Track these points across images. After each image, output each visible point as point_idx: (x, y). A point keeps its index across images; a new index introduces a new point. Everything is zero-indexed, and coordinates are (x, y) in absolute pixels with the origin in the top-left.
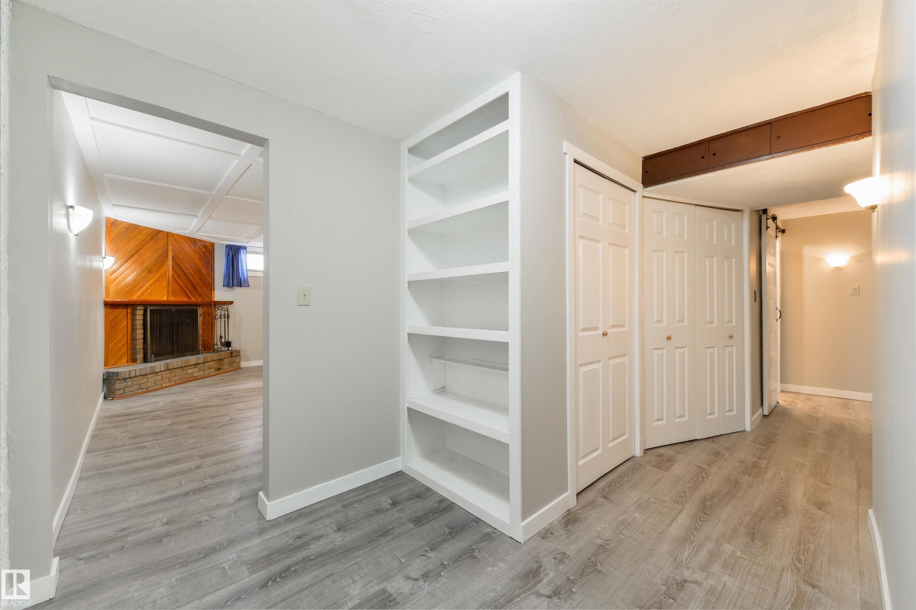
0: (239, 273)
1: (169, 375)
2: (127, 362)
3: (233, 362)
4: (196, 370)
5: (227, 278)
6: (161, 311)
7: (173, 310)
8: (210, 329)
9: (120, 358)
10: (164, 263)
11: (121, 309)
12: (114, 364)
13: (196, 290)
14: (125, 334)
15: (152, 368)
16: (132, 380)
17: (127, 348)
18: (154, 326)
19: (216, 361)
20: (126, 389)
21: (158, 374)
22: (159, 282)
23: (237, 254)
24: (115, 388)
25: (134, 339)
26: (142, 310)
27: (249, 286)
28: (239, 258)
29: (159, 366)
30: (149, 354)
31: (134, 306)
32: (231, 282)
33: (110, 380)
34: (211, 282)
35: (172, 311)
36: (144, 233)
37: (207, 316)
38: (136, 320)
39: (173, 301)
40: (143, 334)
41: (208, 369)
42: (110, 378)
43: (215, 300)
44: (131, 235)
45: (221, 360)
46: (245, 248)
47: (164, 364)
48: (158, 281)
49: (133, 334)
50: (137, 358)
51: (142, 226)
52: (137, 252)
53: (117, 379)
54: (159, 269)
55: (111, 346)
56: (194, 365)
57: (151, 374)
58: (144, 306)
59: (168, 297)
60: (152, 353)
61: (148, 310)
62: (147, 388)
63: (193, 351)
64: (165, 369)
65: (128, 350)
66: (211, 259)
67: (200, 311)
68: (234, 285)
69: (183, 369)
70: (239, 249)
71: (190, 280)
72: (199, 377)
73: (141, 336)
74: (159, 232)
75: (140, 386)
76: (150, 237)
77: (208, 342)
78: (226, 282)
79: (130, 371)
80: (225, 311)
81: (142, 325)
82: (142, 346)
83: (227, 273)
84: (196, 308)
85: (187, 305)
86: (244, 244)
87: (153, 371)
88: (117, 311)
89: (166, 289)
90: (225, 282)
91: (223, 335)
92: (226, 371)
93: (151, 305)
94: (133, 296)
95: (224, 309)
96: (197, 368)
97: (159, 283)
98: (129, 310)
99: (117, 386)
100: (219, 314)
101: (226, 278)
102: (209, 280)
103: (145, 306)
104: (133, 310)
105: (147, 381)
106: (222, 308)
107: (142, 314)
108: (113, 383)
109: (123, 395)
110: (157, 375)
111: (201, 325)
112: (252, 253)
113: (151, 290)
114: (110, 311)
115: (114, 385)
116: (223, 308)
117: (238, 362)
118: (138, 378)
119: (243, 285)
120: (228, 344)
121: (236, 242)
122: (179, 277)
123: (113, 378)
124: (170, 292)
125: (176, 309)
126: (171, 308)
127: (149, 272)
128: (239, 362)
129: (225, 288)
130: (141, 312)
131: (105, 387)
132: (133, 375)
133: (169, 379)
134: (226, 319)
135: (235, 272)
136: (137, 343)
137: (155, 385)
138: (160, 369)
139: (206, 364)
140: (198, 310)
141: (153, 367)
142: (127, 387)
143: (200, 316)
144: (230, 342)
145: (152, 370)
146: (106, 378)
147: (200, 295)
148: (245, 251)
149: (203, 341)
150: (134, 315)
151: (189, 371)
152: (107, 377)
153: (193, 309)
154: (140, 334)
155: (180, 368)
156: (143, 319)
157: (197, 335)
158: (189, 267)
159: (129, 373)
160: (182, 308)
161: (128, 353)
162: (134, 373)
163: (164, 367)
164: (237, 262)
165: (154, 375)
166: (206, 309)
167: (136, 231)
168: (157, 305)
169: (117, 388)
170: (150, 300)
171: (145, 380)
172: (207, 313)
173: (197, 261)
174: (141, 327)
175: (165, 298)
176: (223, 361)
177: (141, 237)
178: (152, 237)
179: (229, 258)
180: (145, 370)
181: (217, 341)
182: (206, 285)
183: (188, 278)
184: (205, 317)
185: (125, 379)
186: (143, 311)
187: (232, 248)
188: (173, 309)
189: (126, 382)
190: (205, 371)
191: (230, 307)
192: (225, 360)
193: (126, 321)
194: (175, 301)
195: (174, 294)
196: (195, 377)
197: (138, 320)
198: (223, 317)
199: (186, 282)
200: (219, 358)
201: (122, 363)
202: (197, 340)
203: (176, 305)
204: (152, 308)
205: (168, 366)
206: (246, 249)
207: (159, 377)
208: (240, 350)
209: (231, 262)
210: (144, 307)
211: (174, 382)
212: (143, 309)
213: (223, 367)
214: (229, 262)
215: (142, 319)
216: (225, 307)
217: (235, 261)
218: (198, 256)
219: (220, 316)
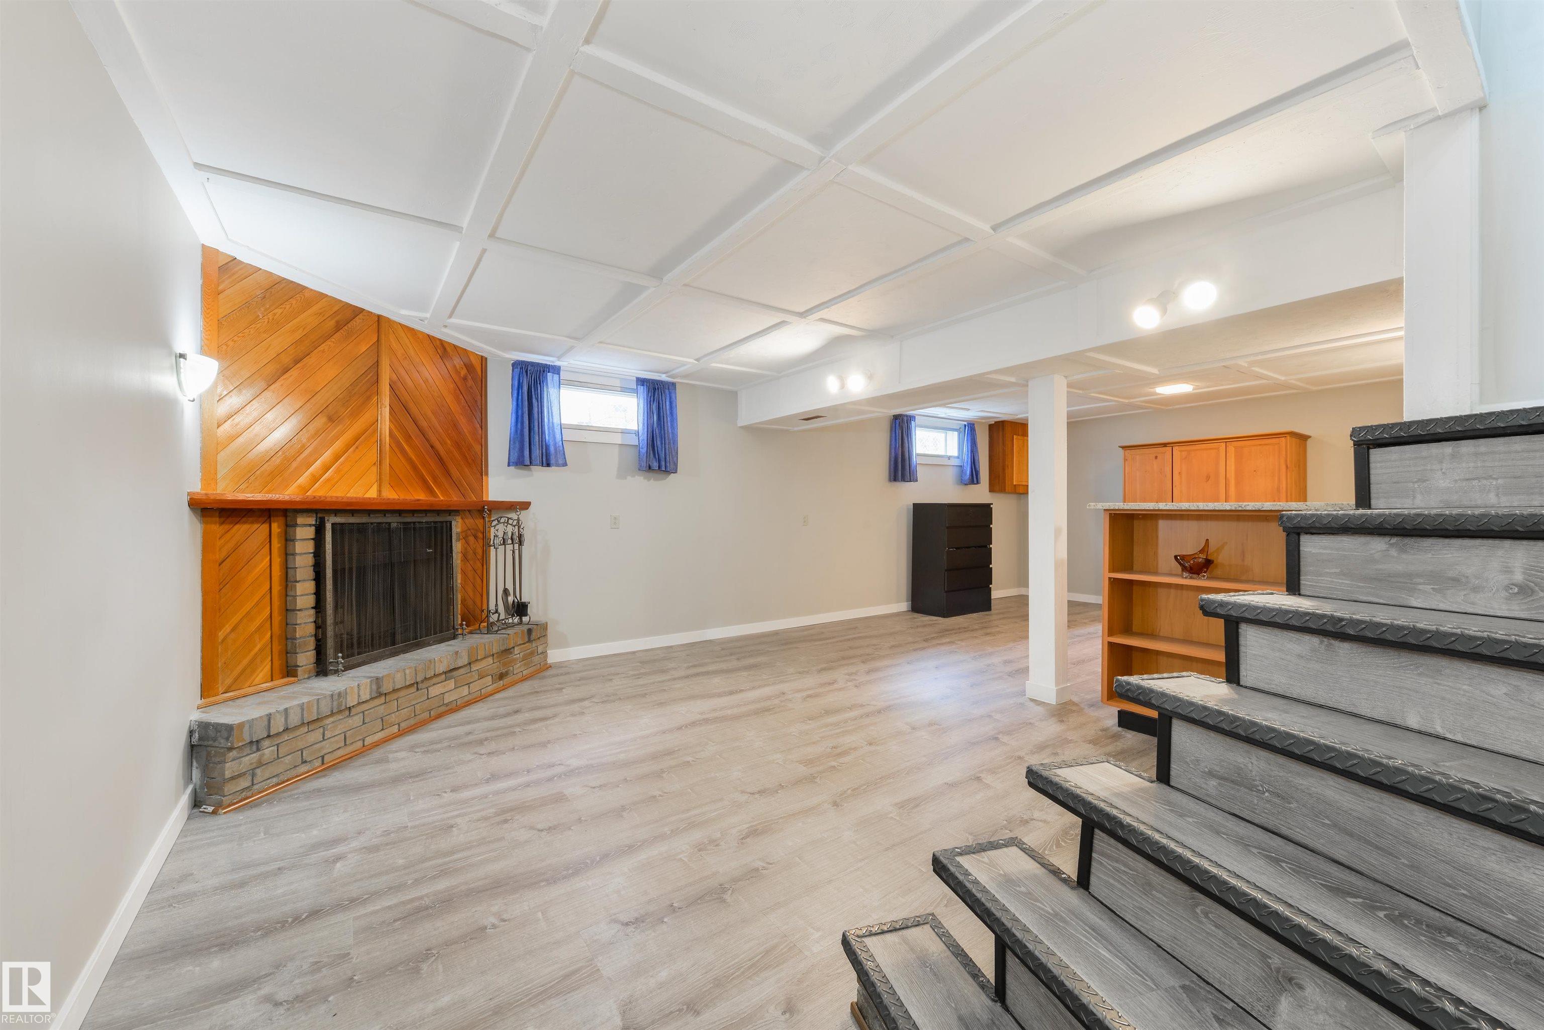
0: (543, 433)
1: (381, 710)
2: (270, 677)
3: (532, 653)
4: (451, 684)
5: (517, 445)
6: (361, 529)
7: (394, 525)
8: (479, 572)
9: (251, 668)
10: (369, 398)
11: (252, 523)
12: (230, 687)
13: (447, 473)
14: (263, 596)
15: (336, 697)
16: (277, 741)
17: (271, 637)
18: (344, 569)
19: (495, 656)
20: (258, 771)
21: (354, 711)
22: (357, 448)
23: (540, 384)
24: (224, 775)
25: (288, 610)
26: (310, 525)
27: (565, 464)
28: (544, 393)
29: (356, 690)
30: (330, 651)
31: (288, 514)
32: (527, 453)
33: (209, 749)
34: (479, 453)
35: (389, 528)
36: (315, 309)
37: (471, 539)
38: (294, 554)
39: (394, 499)
40: (315, 594)
41: (479, 679)
42: (210, 743)
43: (490, 500)
44: (279, 311)
45: (508, 651)
46: (556, 370)
47: (369, 680)
48: (354, 447)
49: (287, 595)
50: (298, 664)
51: (312, 290)
52: (297, 361)
53: (227, 748)
54: (355, 414)
55: (221, 635)
56: (445, 673)
57: (332, 714)
58: (317, 514)
59: (380, 491)
60: (339, 648)
61: (328, 526)
62: (323, 757)
63: (441, 632)
64: (371, 694)
65: (274, 643)
66: (479, 397)
67: (457, 526)
68: (534, 462)
69: (420, 686)
70: (544, 371)
71: (432, 447)
72: (458, 703)
73: (311, 601)
74: (357, 312)
75: (302, 754)
76: (331, 324)
77: (474, 602)
78: (515, 455)
79: (269, 716)
80: (514, 526)
81: (313, 568)
82: (310, 629)
83: (516, 431)
84: (448, 518)
85: (426, 512)
86: (553, 362)
87: (340, 705)
88: (241, 530)
89: (374, 469)
90: (512, 454)
91: (510, 587)
92: (516, 678)
93: (336, 512)
94: (287, 487)
95: (510, 522)
96: (453, 680)
97: (357, 450)
98: (275, 526)
99: (230, 769)
100: (501, 534)
101: (514, 443)
102: (477, 448)
103: (319, 515)
104: (287, 526)
105: (323, 738)
106: (507, 519)
107: (313, 536)
108: (218, 759)
109: (249, 794)
110: (349, 716)
111: (459, 562)
112: (573, 383)
113: (338, 471)
114: (217, 528)
115: (219, 766)
116: (509, 519)
117: (542, 653)
118: (298, 733)
119: (553, 461)
120: (521, 609)
121: (538, 354)
122: (408, 438)
123: (216, 744)
124: (386, 478)
125: (400, 523)
126: (389, 520)
127: (331, 419)
128: (544, 653)
129: (512, 468)
130: (310, 532)
131: (197, 768)
132: (278, 725)
133: (382, 720)
134: (516, 546)
135: (536, 428)
136: (298, 622)
137: (345, 745)
138: (359, 696)
139: (475, 667)
140: (453, 523)
141: (339, 694)
142: (260, 764)
143: (458, 540)
144: (525, 603)
145: (335, 703)
146: (200, 743)
147: (456, 485)
148: (556, 377)
149: (464, 601)
150: (288, 540)
151: (435, 691)
152: (200, 739)
153: (442, 522)
154: (307, 595)
155: (411, 685)
156: (313, 553)
157: (451, 589)
158: (430, 414)
159: (266, 723)
160: (414, 520)
161: (274, 650)
162: (283, 720)
163: (368, 690)
164: (540, 404)
165: (341, 717)
166: (470, 521)
167: (293, 301)
168: (353, 512)
169: (228, 774)
170: (331, 497)
171: (317, 735)
172: (472, 531)
173: (450, 399)
174: (311, 573)
175: (372, 494)
176: (511, 653)
177: (309, 318)
178: (337, 322)
179: (520, 394)
180: (315, 707)
181: (495, 601)
182: (470, 461)
183: (427, 440)
184: (467, 543)
185: (256, 744)
186: (313, 528)
187: (529, 369)
188: (394, 521)
189: (258, 750)
190: (471, 685)
191: (523, 515)
192: (517, 650)
193: (269, 558)
194: (399, 499)
195: (396, 482)
196: (447, 705)
197: (301, 554)
198: (510, 541)
199: (425, 453)
200: (503, 648)
201: (256, 682)
202: (450, 602)
203: (400, 512)
204: (339, 520)
205: (379, 687)
206: (559, 374)
207: (357, 720)
208: (547, 623)
209: (526, 403)
210: (316, 516)
211: (397, 726)
212: (314, 523)
213: (511, 668)
214: (520, 406)
215: (312, 551)
216: (513, 516)
217: (534, 400)
218: (452, 386)
219: (504, 539)
